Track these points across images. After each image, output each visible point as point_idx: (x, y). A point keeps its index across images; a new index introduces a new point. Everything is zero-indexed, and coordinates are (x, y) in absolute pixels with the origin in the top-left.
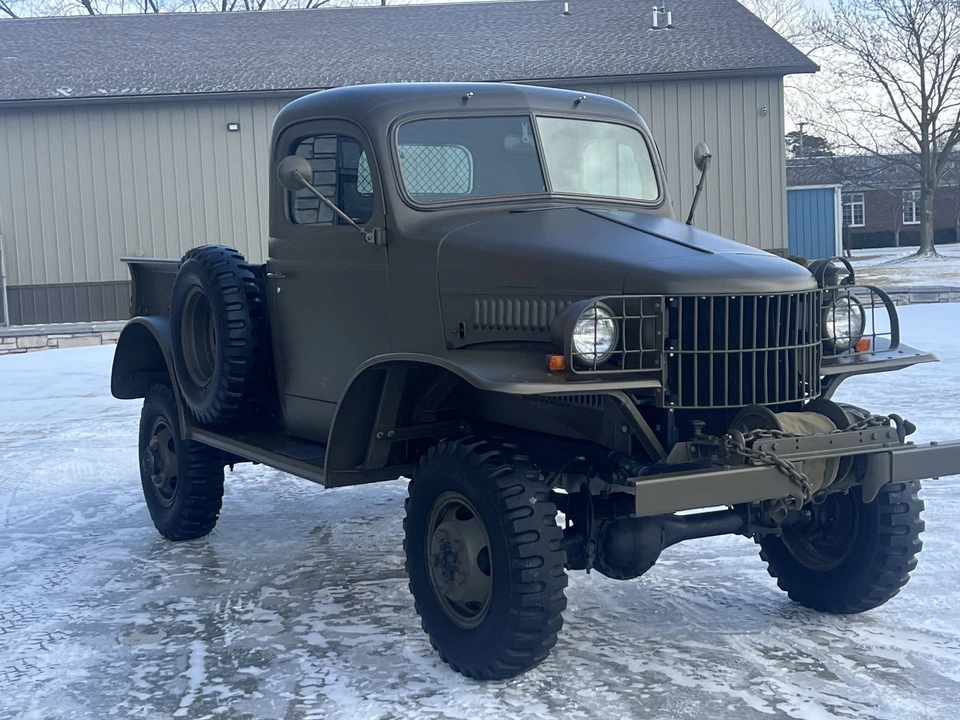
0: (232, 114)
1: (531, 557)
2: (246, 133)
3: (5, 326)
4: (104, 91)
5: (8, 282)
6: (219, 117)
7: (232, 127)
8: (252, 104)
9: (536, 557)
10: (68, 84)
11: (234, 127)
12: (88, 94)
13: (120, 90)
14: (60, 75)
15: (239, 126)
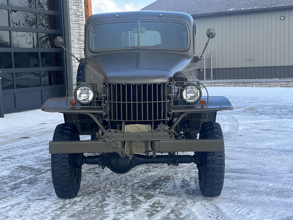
0: (283, 14)
1: (56, 162)
2: (287, 20)
3: (211, 80)
4: (243, 9)
5: (213, 67)
6: (278, 15)
7: (282, 18)
8: (289, 10)
9: (57, 162)
10: (234, 7)
11: (283, 18)
12: (238, 10)
13: (248, 8)
14: (233, 4)
15: (284, 17)
